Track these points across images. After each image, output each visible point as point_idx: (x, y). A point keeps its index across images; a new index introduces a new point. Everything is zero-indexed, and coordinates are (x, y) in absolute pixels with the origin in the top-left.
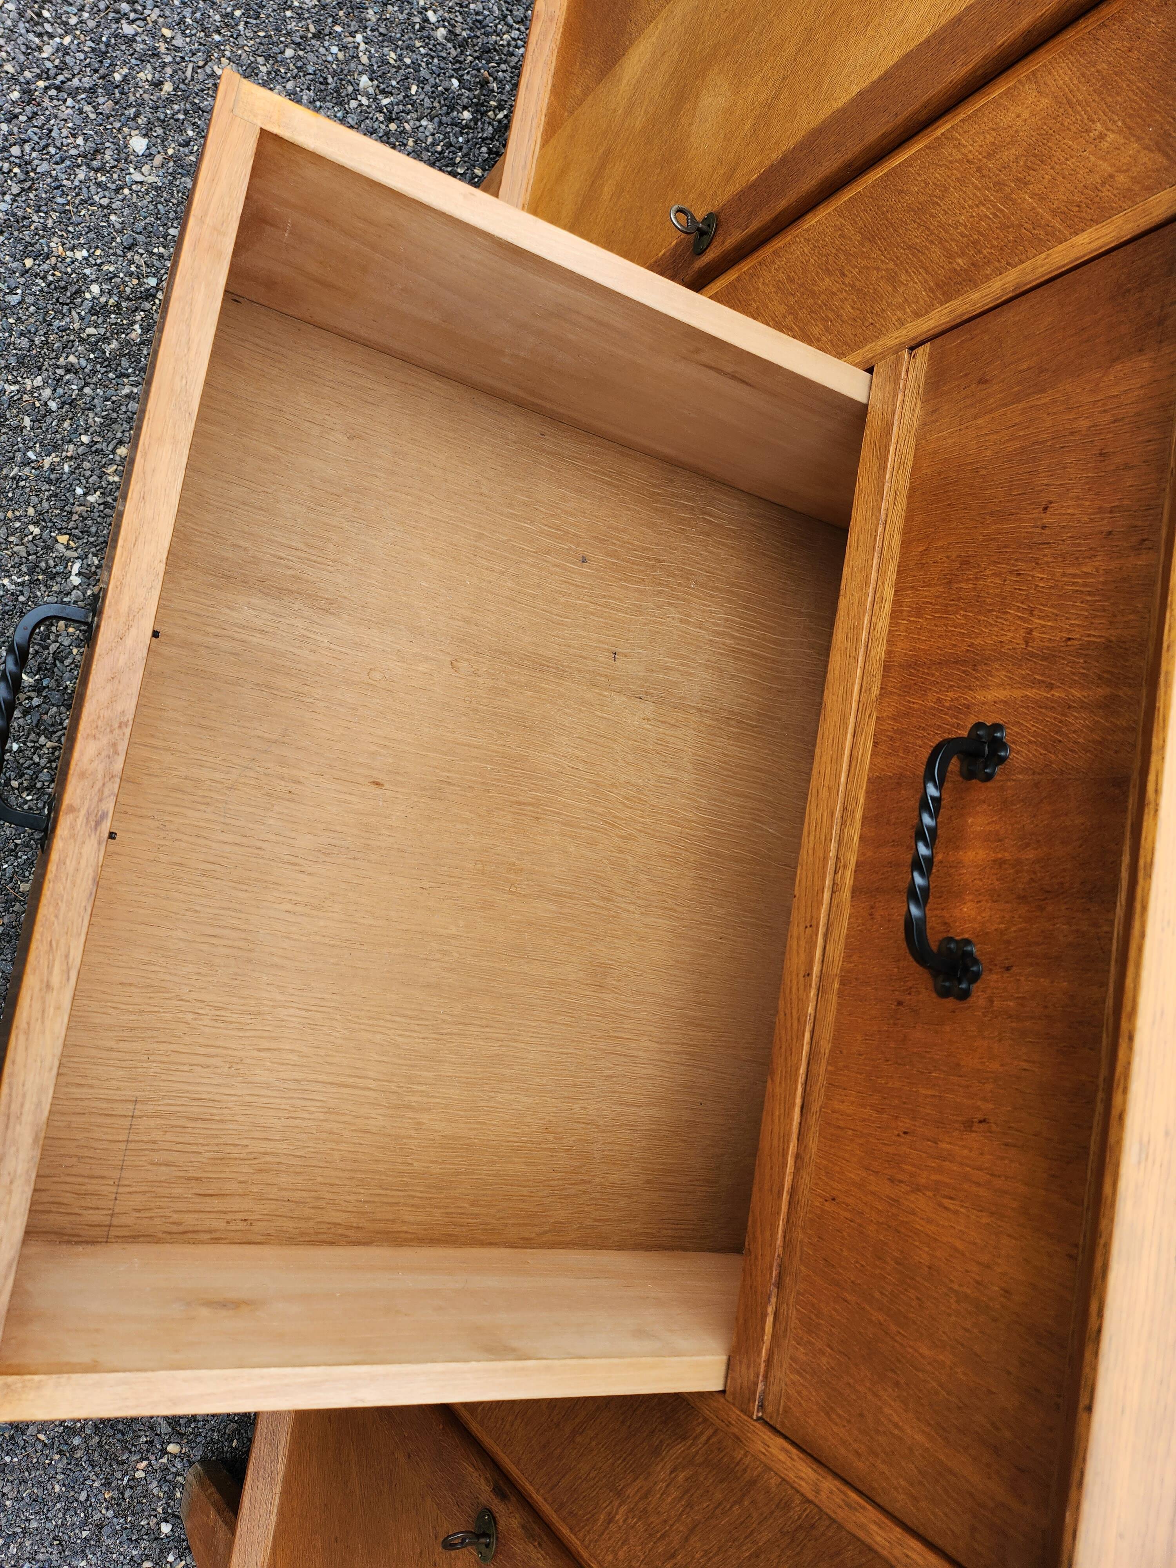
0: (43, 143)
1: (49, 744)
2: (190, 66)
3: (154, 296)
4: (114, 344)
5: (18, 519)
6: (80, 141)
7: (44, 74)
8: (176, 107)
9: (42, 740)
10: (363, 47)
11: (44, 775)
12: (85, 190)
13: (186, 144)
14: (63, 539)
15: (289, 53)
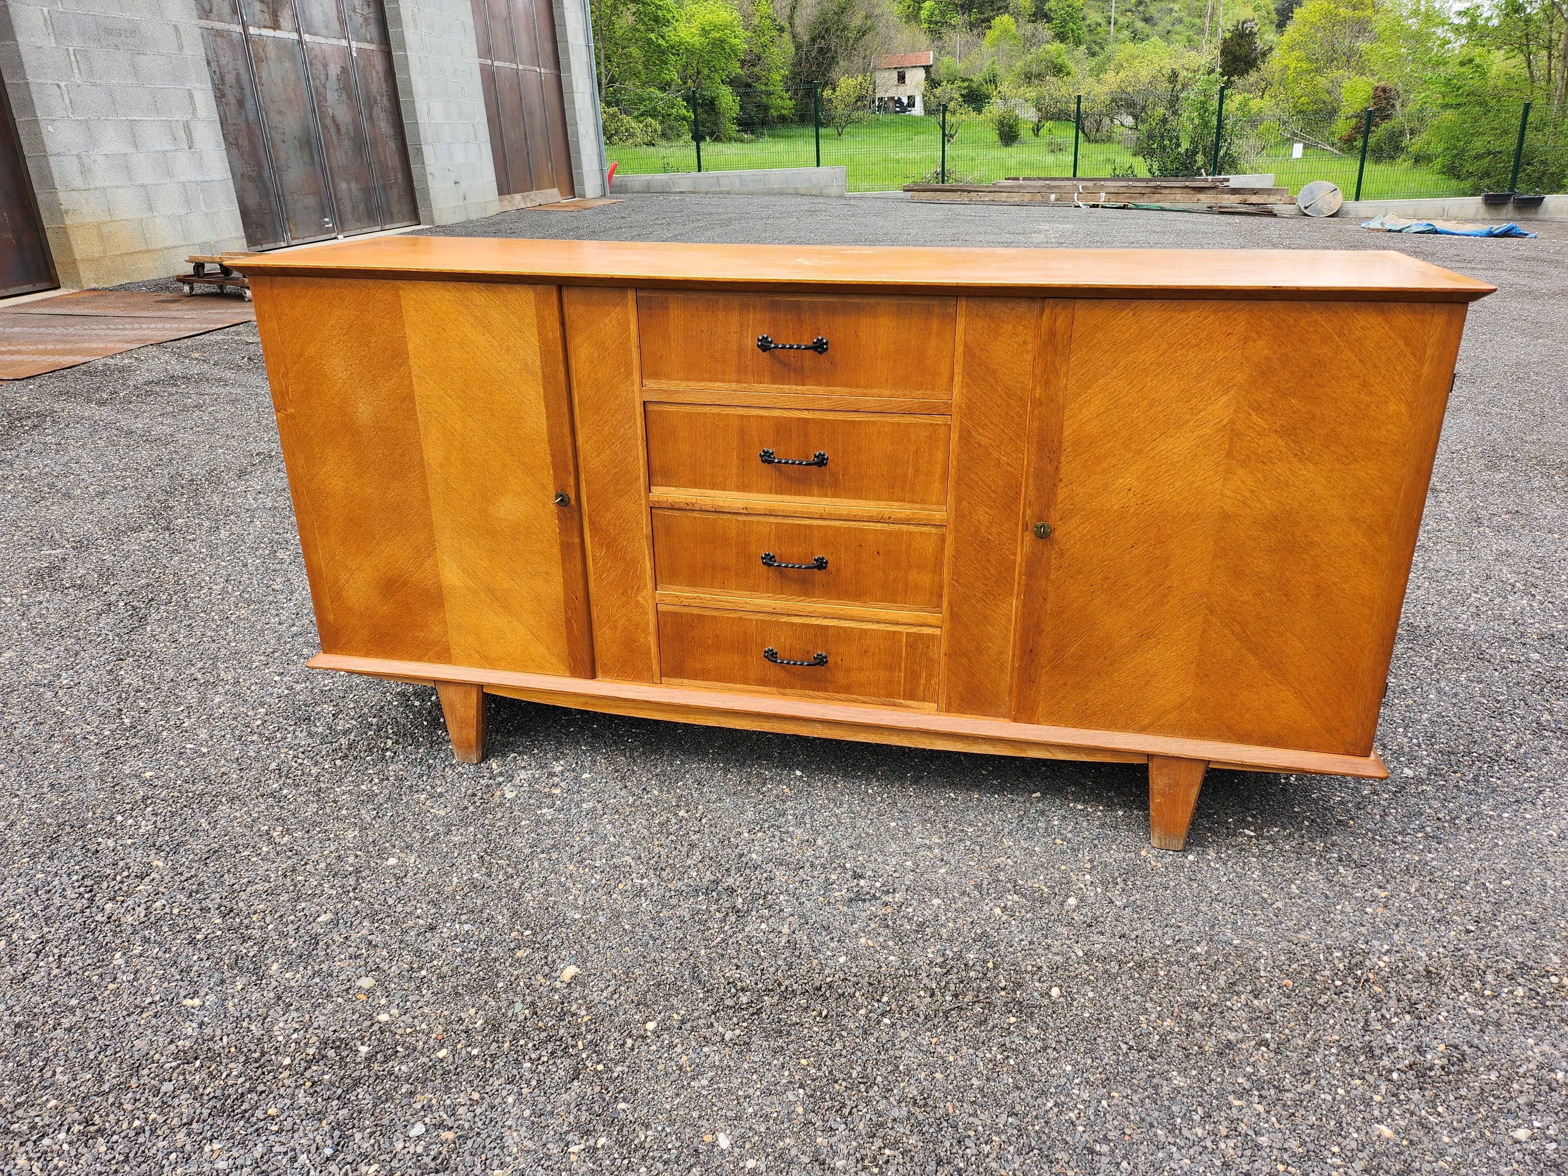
0: (387, 893)
2: (348, 844)
4: (509, 870)
11: (757, 891)
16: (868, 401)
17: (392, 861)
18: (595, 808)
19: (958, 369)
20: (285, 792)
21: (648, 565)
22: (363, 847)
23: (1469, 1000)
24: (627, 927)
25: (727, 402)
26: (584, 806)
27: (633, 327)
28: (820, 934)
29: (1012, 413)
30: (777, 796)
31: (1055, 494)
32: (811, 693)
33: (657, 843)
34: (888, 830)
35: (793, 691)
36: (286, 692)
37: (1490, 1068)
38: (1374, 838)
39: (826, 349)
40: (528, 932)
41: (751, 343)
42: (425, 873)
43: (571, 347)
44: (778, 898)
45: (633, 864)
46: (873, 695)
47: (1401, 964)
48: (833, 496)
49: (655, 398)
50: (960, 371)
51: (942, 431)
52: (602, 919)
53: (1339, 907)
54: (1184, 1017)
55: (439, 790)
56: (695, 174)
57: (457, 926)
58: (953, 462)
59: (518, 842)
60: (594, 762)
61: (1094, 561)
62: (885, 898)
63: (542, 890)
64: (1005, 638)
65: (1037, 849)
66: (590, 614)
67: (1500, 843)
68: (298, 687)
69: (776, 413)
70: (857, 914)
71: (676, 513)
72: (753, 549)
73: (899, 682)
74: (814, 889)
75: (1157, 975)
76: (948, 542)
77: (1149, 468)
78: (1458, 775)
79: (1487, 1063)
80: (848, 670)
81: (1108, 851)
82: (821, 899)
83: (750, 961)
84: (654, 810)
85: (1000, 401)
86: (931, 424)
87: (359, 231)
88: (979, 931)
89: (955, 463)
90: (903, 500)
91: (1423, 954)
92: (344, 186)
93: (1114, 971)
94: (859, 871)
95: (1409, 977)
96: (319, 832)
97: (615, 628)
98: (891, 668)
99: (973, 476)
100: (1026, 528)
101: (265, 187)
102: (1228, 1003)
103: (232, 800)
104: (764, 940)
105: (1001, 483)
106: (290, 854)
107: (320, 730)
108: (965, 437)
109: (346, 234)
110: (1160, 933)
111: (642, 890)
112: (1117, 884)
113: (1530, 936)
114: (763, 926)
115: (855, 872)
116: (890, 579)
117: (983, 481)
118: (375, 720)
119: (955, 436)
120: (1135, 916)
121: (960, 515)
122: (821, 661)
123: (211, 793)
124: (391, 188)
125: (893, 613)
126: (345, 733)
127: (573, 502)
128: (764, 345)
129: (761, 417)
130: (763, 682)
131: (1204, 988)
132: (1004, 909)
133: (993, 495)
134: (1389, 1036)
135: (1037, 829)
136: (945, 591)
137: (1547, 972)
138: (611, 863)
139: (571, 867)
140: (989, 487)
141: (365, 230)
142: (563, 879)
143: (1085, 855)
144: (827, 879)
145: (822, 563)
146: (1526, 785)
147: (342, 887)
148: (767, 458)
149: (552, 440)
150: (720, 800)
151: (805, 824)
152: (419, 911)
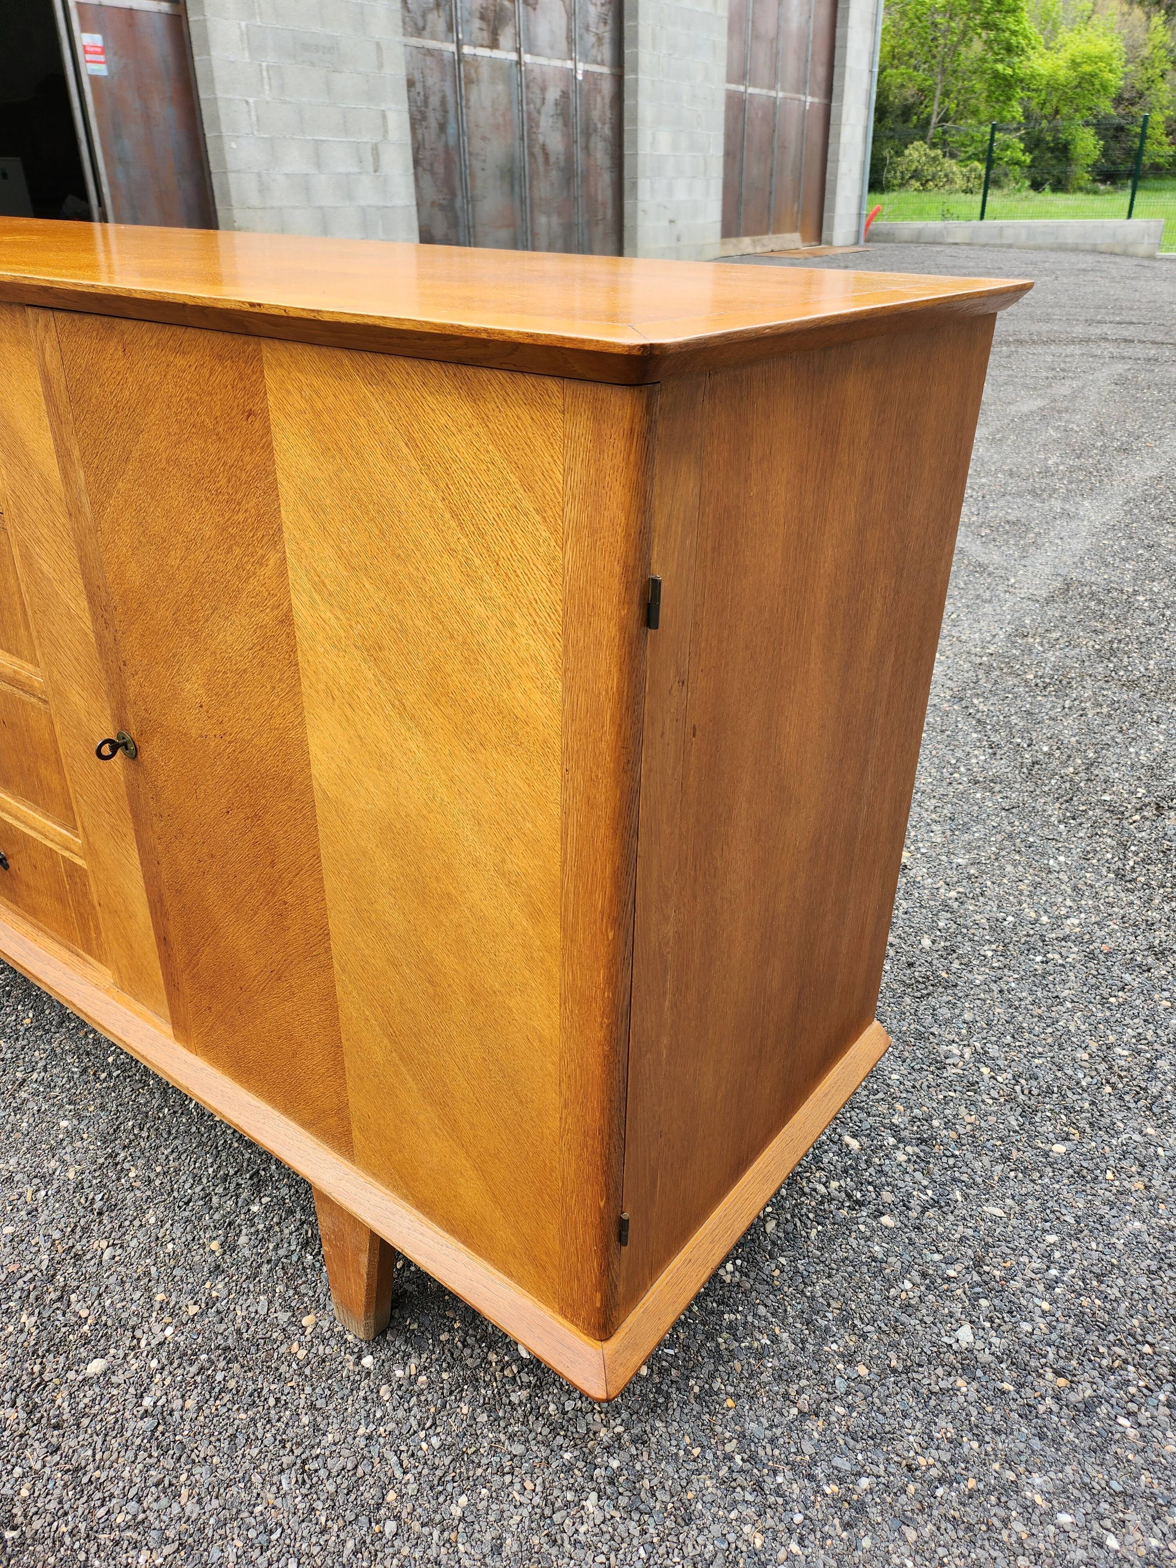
31: (125, 686)
46: (57, 931)
56: (976, 222)
73: (73, 924)
76: (57, 730)
80: (28, 886)
90: (2, 647)
92: (542, 220)
98: (62, 901)
99: (52, 628)
101: (456, 217)
105: (79, 647)
116: (25, 767)
117: (63, 640)
121: (56, 689)
122: (3, 863)
124: (597, 224)
125: (39, 819)
133: (78, 667)
140: (71, 650)
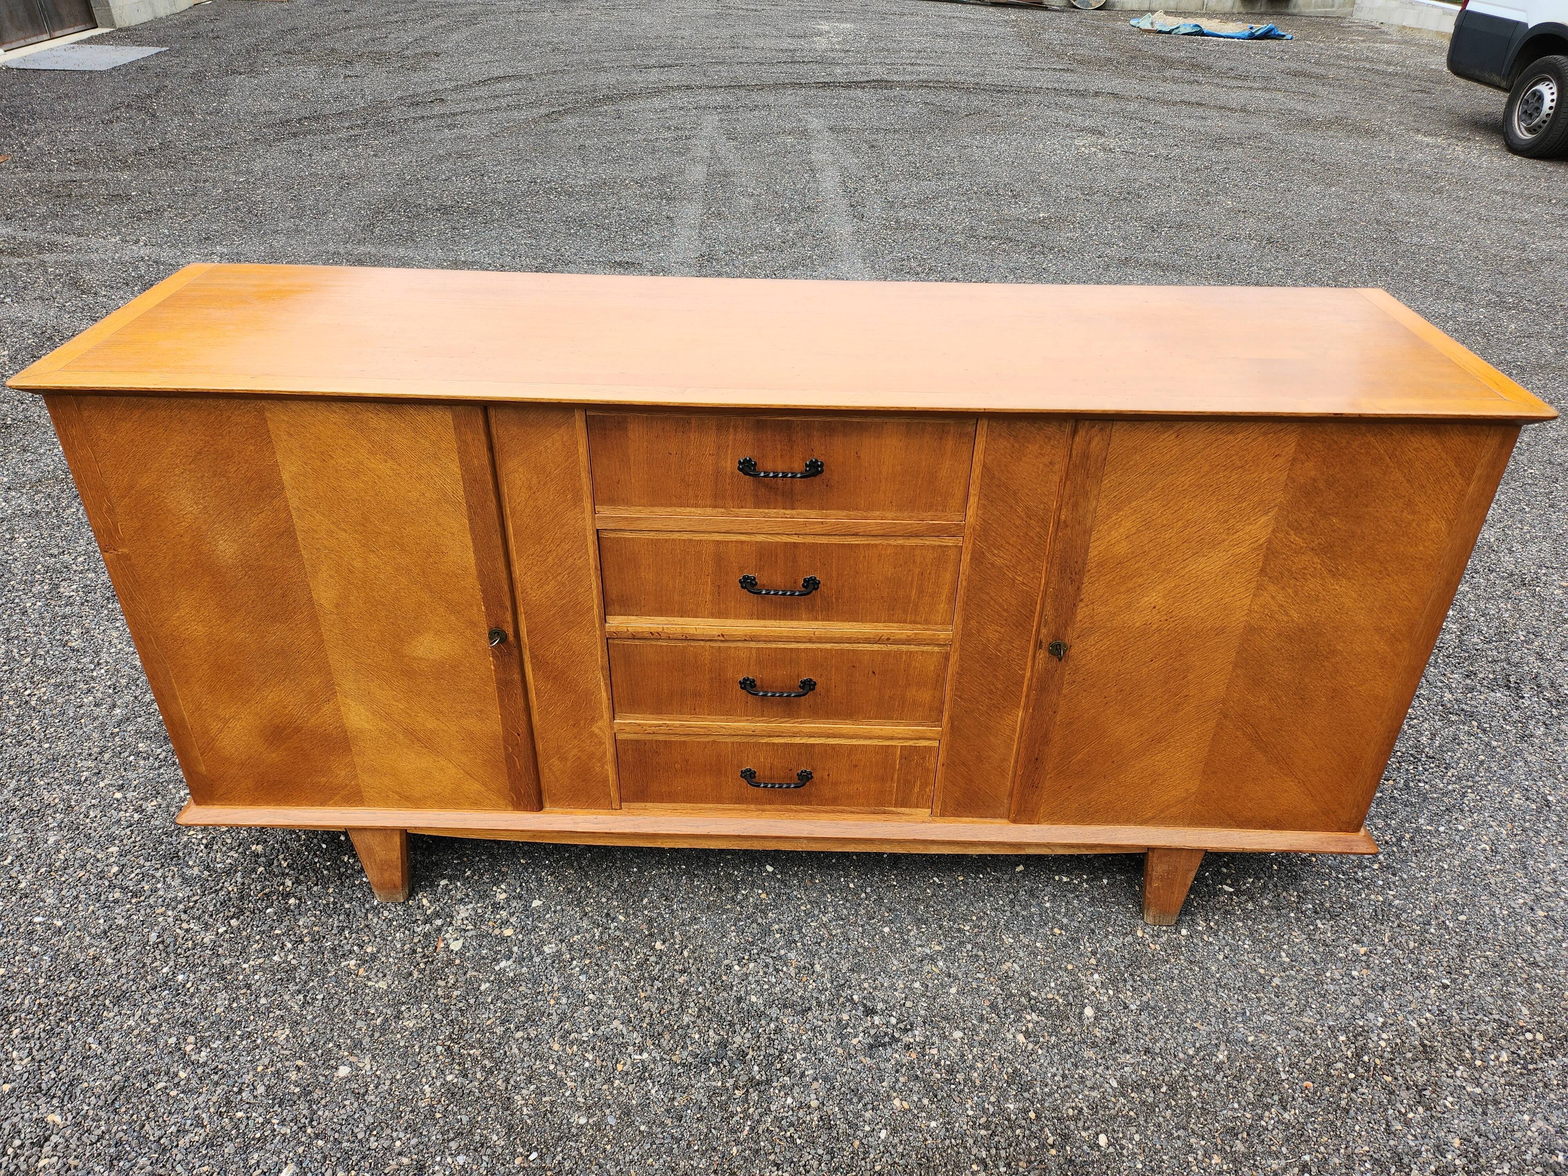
0: (352, 1122)
1: (751, 1053)
2: (282, 1052)
3: (449, 1047)
4: (486, 1062)
5: (611, 1093)
6: (347, 1102)
7: (303, 1128)
8: (313, 1055)
9: (749, 1057)
10: (252, 963)
11: (770, 1051)
12: (382, 1095)
13: (339, 1047)
14: (620, 1067)
15: (263, 1001)
16: (869, 524)
17: (344, 1071)
18: (559, 954)
19: (974, 491)
20: (180, 978)
21: (604, 695)
22: (303, 1054)
23: (1465, 1076)
24: (643, 1128)
25: (702, 529)
26: (546, 949)
27: (582, 449)
28: (852, 1103)
29: (1031, 534)
30: (756, 906)
31: (1074, 614)
32: (793, 807)
33: (643, 995)
34: (883, 939)
35: (773, 807)
36: (136, 816)
37: (1501, 1158)
38: (1338, 878)
39: (822, 471)
40: (534, 1155)
41: (730, 465)
42: (388, 1083)
43: (503, 472)
44: (795, 1057)
45: (625, 1032)
46: (863, 805)
47: (1398, 1041)
48: (823, 620)
49: (612, 526)
50: (977, 492)
51: (952, 554)
52: (612, 1121)
53: (1328, 974)
54: (1228, 1149)
55: (369, 950)
57: (449, 1160)
58: (963, 583)
59: (487, 1018)
60: (540, 880)
61: (1111, 675)
62: (907, 1039)
63: (532, 1087)
64: (1009, 747)
65: (1038, 944)
66: (534, 748)
67: (1446, 867)
68: (150, 806)
69: (760, 538)
70: (882, 1066)
71: (637, 642)
72: (730, 674)
73: (891, 792)
74: (829, 1037)
75: (1191, 1097)
76: (952, 660)
77: (1176, 587)
78: (1391, 782)
79: (1498, 1153)
80: (835, 784)
81: (1106, 936)
82: (840, 1051)
83: (788, 1155)
84: (627, 944)
85: (1018, 522)
86: (941, 546)
87: (22, 42)
88: (1010, 1071)
89: (964, 583)
90: (905, 622)
91: (1414, 1024)
93: (1150, 1100)
94: (869, 1004)
95: (1409, 1055)
96: (242, 1037)
97: (566, 759)
98: (883, 780)
99: (984, 596)
100: (1039, 645)
102: (1263, 1123)
103: (117, 1001)
104: (794, 1119)
105: (1014, 602)
106: (215, 1078)
107: (196, 872)
108: (978, 558)
109: (7, 47)
110: (1181, 1041)
111: (645, 1069)
112: (1125, 980)
113: (1497, 983)
114: (789, 1100)
115: (865, 1006)
116: (887, 697)
117: (995, 601)
118: (260, 848)
119: (966, 558)
120: (1153, 1022)
121: (966, 634)
122: (805, 778)
123: (86, 993)
125: (888, 729)
126: (230, 872)
127: (511, 638)
128: (747, 467)
129: (742, 542)
130: (739, 800)
131: (1236, 1106)
132: (1027, 1034)
133: (1005, 614)
134: (1410, 1137)
135: (1032, 916)
136: (946, 706)
137: (1522, 1027)
138: (600, 1033)
139: (556, 1047)
140: (1001, 606)
141: (29, 41)
142: (552, 1067)
143: (1086, 947)
144: (839, 1021)
145: (810, 685)
146: (1450, 787)
147: (295, 1120)
148: (748, 584)
149: (482, 576)
150: (694, 919)
151: (795, 942)
152: (398, 1143)
